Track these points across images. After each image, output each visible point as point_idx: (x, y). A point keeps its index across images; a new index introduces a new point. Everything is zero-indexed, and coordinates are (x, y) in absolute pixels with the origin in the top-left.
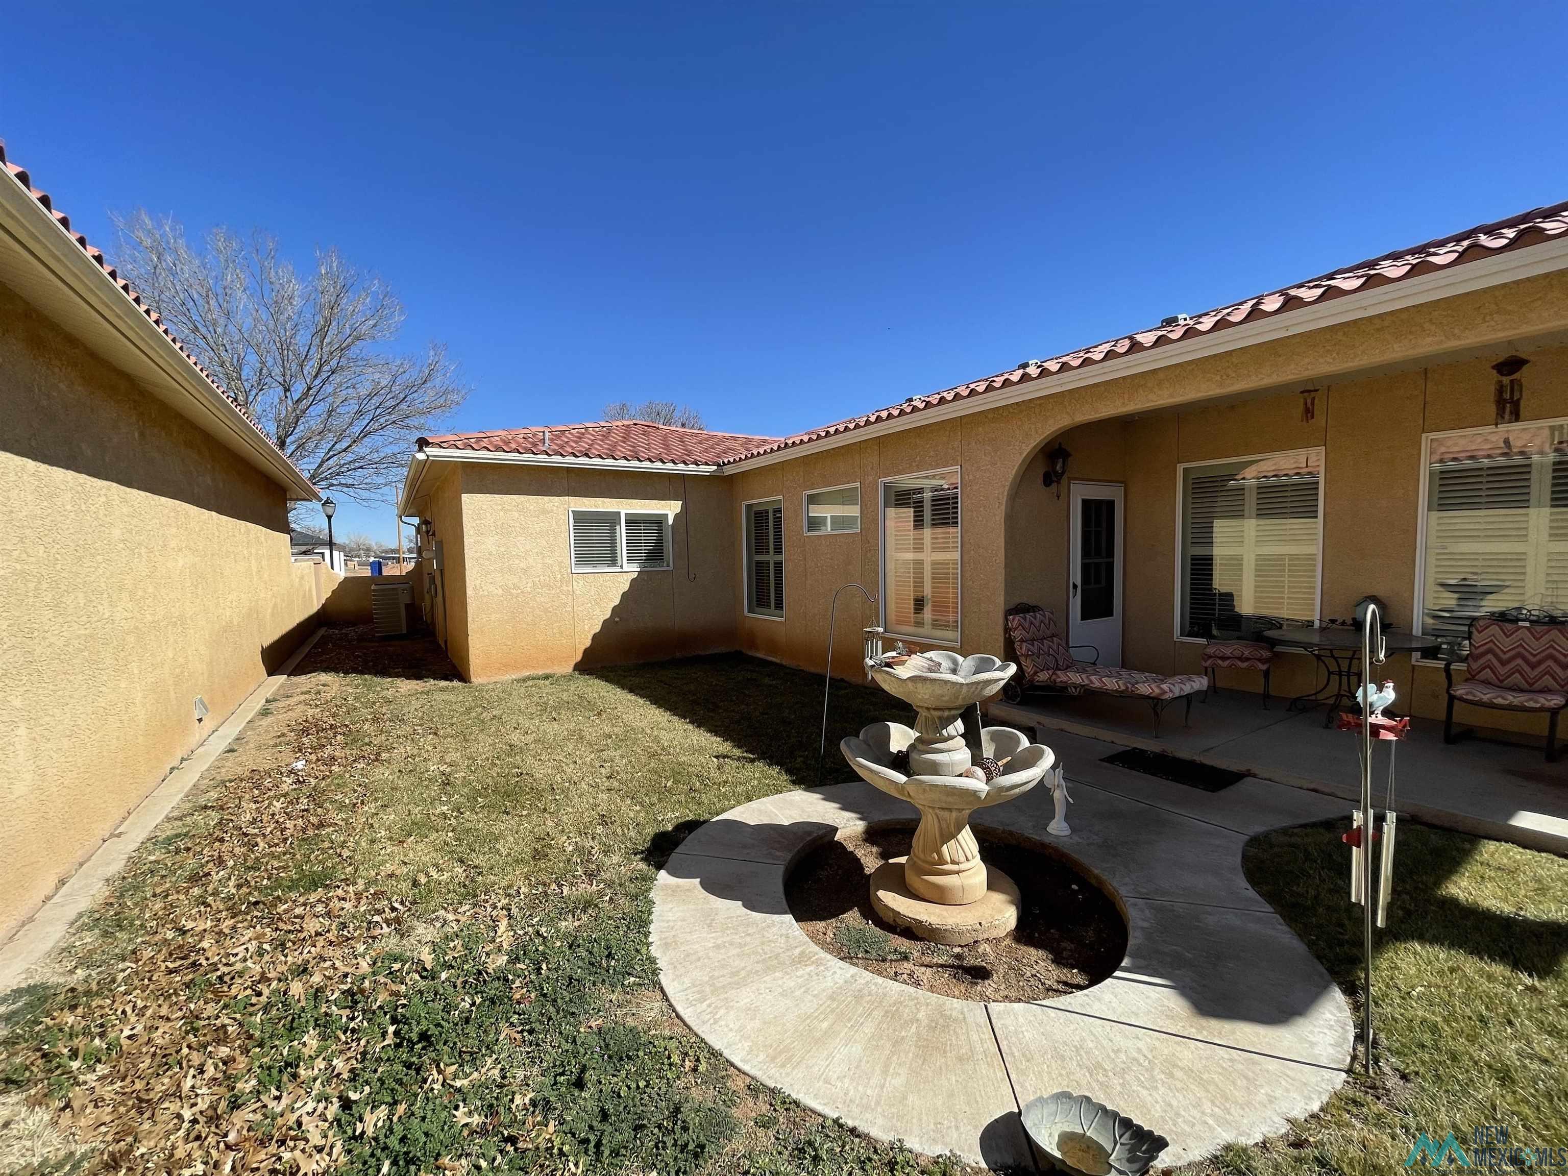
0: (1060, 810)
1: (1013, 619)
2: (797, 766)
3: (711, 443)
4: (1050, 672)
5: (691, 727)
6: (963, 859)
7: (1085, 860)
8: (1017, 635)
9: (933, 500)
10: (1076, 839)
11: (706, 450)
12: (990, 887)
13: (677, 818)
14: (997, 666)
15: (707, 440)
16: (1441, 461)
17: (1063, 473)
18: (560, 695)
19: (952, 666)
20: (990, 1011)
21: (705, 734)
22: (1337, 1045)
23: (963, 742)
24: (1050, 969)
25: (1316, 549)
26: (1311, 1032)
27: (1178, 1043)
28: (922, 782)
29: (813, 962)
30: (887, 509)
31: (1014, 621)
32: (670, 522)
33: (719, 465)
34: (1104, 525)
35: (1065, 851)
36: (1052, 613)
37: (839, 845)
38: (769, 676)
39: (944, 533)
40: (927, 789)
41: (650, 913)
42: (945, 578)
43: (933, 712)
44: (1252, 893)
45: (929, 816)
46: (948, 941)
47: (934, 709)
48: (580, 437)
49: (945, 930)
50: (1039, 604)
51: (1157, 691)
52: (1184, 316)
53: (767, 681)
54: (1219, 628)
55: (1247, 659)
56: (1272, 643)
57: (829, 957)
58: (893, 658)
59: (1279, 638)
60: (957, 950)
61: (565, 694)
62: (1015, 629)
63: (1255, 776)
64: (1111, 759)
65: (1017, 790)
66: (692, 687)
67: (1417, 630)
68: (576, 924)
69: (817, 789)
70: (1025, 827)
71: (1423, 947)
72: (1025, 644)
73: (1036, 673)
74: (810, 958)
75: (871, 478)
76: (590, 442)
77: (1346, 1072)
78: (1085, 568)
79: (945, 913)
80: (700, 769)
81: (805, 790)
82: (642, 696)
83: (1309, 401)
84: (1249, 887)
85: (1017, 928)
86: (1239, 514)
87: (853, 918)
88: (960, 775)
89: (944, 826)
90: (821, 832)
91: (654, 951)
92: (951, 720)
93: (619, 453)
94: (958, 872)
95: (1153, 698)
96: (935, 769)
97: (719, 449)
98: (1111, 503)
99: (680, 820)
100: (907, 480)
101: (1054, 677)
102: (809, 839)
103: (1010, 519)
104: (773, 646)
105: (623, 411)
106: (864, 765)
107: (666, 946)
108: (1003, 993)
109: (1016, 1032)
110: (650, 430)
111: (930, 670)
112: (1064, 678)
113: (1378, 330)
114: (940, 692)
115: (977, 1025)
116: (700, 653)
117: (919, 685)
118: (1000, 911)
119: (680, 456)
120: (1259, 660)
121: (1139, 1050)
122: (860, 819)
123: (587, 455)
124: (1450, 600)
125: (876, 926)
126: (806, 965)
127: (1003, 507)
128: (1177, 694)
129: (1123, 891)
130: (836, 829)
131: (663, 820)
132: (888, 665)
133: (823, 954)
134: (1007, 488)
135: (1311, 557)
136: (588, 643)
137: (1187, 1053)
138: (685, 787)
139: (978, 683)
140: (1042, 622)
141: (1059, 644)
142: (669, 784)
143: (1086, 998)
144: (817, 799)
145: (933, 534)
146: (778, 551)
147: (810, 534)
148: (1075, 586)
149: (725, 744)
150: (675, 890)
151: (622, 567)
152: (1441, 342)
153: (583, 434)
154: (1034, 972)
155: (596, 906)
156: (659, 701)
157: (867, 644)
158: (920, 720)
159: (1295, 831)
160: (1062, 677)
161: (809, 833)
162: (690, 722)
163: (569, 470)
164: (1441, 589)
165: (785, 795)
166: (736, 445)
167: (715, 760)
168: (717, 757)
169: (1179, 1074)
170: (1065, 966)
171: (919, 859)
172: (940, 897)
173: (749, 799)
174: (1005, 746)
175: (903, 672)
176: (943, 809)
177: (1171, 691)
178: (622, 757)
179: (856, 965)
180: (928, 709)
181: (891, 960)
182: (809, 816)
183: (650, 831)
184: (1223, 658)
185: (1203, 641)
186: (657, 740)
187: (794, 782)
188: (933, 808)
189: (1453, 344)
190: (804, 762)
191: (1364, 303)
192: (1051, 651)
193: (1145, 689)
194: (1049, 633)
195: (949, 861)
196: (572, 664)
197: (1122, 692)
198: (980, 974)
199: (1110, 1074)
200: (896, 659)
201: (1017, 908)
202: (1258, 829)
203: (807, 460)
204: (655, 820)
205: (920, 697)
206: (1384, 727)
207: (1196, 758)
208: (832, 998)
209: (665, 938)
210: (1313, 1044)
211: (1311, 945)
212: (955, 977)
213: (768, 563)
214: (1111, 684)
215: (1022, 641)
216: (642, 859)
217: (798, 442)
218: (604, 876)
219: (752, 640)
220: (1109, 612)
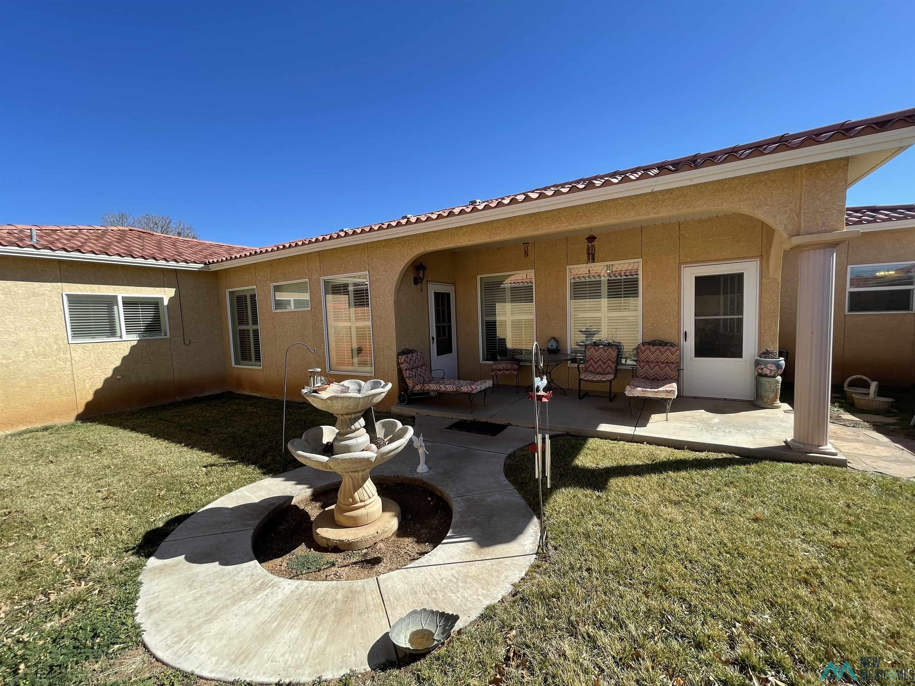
0: (422, 459)
1: (401, 358)
2: (268, 462)
3: (200, 248)
4: (421, 385)
5: (185, 449)
6: (366, 497)
7: (434, 483)
8: (404, 366)
9: (355, 291)
10: (431, 472)
11: (195, 253)
12: (384, 510)
13: (168, 516)
14: (382, 385)
15: (196, 246)
16: (574, 278)
17: (423, 278)
18: (60, 442)
19: (358, 388)
20: (379, 580)
21: (197, 452)
22: (534, 543)
23: (365, 430)
24: (414, 546)
25: (533, 317)
26: (524, 541)
27: (470, 565)
28: (337, 459)
29: (270, 586)
30: (327, 296)
31: (402, 358)
32: (166, 303)
33: (205, 264)
34: (446, 305)
35: (425, 480)
36: (421, 353)
37: (295, 506)
38: (251, 406)
39: (361, 310)
40: (340, 462)
41: (137, 592)
42: (363, 337)
43: (345, 416)
44: (507, 482)
45: (347, 478)
46: (360, 547)
47: (346, 414)
48: (73, 236)
49: (357, 542)
50: (415, 349)
51: (470, 389)
52: (479, 201)
53: (250, 409)
54: (500, 355)
55: (509, 370)
56: (519, 361)
57: (281, 579)
58: (319, 387)
59: (520, 359)
60: (364, 551)
61: (64, 440)
62: (403, 363)
63: (511, 425)
64: (450, 427)
65: (392, 453)
66: (189, 420)
67: (569, 352)
68: (63, 621)
69: (281, 474)
70: (405, 472)
71: (566, 489)
72: (408, 371)
73: (414, 386)
74: (268, 584)
75: (315, 277)
76: (83, 241)
77: (536, 554)
78: (438, 328)
79: (357, 532)
80: (191, 477)
81: (272, 477)
82: (142, 433)
83: (526, 248)
84: (506, 479)
85: (398, 529)
86: (503, 300)
87: (302, 550)
88: (363, 450)
89: (355, 481)
90: (281, 502)
91: (138, 620)
92: (356, 419)
93: (113, 251)
94: (364, 506)
95: (469, 393)
96: (347, 449)
97: (205, 253)
98: (448, 295)
99: (170, 517)
100: (340, 278)
101: (423, 387)
102: (272, 508)
103: (397, 302)
104: (255, 386)
105: (122, 219)
106: (302, 455)
107: (151, 611)
108: (388, 568)
109: (392, 587)
110: (145, 235)
111: (343, 392)
112: (427, 388)
113: (546, 218)
114: (347, 404)
115: (371, 591)
116: (198, 395)
117: (335, 401)
118: (389, 522)
119: (172, 256)
120: (513, 370)
121: (453, 575)
122: (309, 488)
123: (79, 251)
124: (583, 337)
125: (316, 551)
126: (264, 590)
127: (393, 296)
128: (479, 390)
129: (451, 495)
130: (292, 497)
131: (154, 521)
132: (315, 392)
133: (277, 579)
134: (394, 285)
135: (532, 320)
136: (90, 397)
137: (473, 569)
138: (177, 493)
139: (369, 396)
140: (416, 358)
141: (425, 370)
142: (163, 493)
143: (430, 557)
144: (281, 481)
145: (355, 311)
146: (255, 322)
147: (276, 311)
148: (433, 338)
149: (213, 457)
150: (161, 570)
151: (121, 337)
152: (567, 227)
153: (76, 234)
154: (406, 551)
155: (85, 600)
156: (157, 434)
157: (310, 379)
158: (338, 422)
159: (526, 448)
160: (427, 387)
161: (273, 504)
162: (184, 446)
163: (60, 262)
164: (580, 333)
165: (259, 483)
166: (220, 251)
167: (204, 469)
168: (205, 467)
169: (469, 580)
170: (422, 542)
171: (341, 503)
172: (355, 523)
173: (230, 490)
174: (389, 429)
175: (324, 395)
176: (353, 472)
177: (476, 388)
178: (120, 481)
179: (301, 579)
180: (342, 415)
181: (324, 569)
182: (273, 494)
183: (142, 531)
184: (500, 370)
185: (492, 362)
186: (155, 463)
187: (264, 474)
188: (348, 472)
189: (571, 228)
190: (273, 460)
191: (539, 205)
192: (422, 374)
193: (464, 389)
194: (420, 364)
195: (359, 501)
196: (74, 415)
197: (455, 392)
198: (376, 561)
199: (438, 592)
200: (321, 387)
201: (398, 518)
202: (511, 451)
203: (271, 263)
204: (148, 522)
205: (336, 408)
206: (543, 396)
207: (488, 420)
208: (281, 605)
209: (150, 607)
210: (524, 545)
211: (527, 500)
212: (362, 567)
213: (248, 330)
214: (450, 388)
215: (406, 369)
216: (133, 554)
217: (264, 251)
218: (93, 575)
219: (239, 382)
220: (450, 351)
